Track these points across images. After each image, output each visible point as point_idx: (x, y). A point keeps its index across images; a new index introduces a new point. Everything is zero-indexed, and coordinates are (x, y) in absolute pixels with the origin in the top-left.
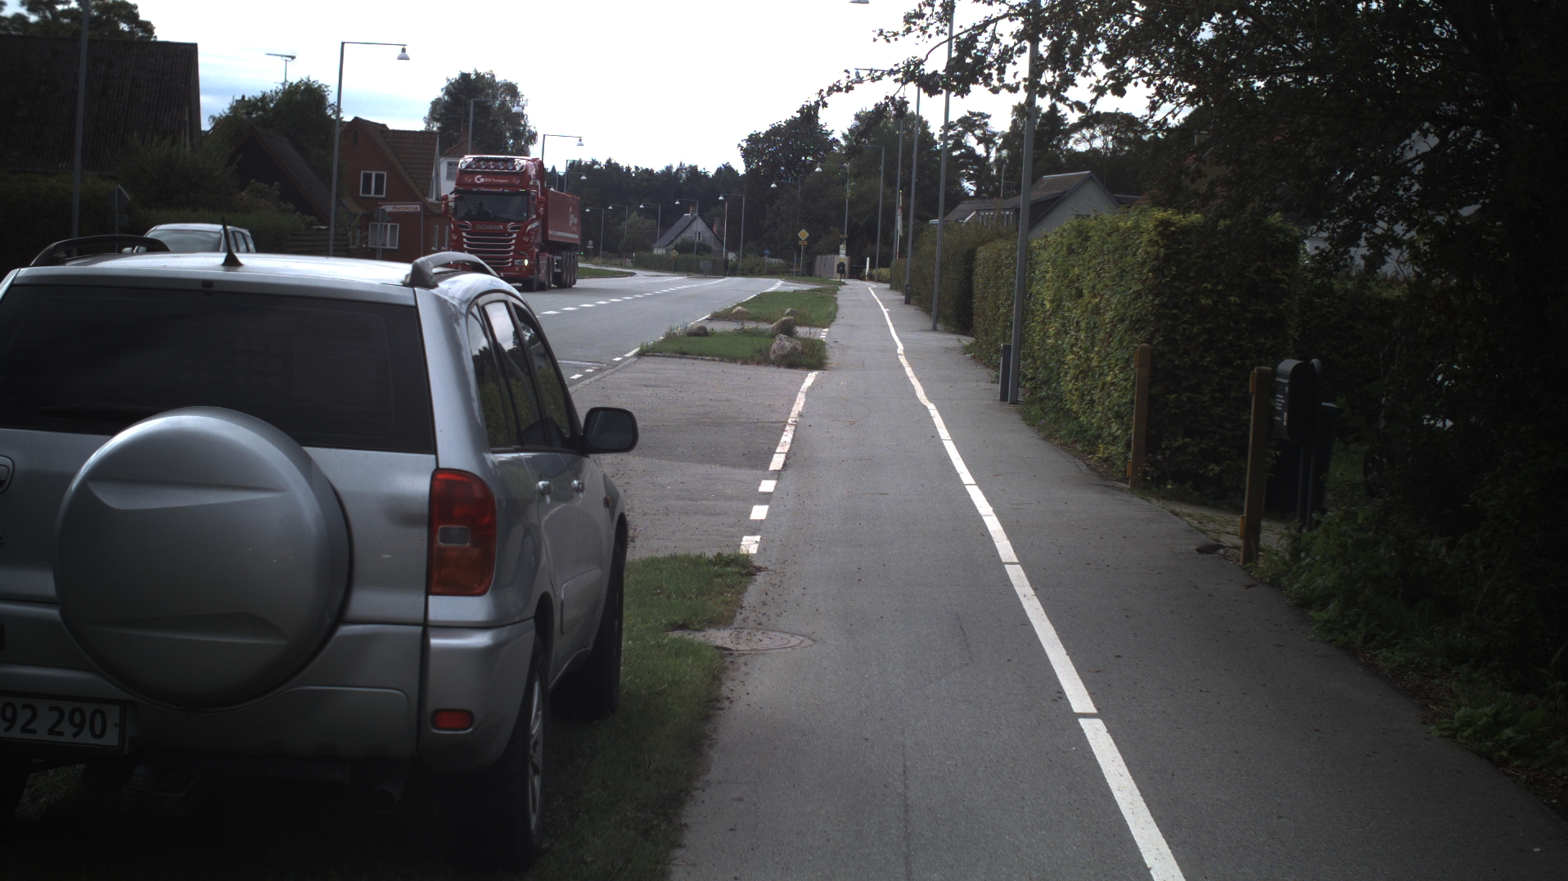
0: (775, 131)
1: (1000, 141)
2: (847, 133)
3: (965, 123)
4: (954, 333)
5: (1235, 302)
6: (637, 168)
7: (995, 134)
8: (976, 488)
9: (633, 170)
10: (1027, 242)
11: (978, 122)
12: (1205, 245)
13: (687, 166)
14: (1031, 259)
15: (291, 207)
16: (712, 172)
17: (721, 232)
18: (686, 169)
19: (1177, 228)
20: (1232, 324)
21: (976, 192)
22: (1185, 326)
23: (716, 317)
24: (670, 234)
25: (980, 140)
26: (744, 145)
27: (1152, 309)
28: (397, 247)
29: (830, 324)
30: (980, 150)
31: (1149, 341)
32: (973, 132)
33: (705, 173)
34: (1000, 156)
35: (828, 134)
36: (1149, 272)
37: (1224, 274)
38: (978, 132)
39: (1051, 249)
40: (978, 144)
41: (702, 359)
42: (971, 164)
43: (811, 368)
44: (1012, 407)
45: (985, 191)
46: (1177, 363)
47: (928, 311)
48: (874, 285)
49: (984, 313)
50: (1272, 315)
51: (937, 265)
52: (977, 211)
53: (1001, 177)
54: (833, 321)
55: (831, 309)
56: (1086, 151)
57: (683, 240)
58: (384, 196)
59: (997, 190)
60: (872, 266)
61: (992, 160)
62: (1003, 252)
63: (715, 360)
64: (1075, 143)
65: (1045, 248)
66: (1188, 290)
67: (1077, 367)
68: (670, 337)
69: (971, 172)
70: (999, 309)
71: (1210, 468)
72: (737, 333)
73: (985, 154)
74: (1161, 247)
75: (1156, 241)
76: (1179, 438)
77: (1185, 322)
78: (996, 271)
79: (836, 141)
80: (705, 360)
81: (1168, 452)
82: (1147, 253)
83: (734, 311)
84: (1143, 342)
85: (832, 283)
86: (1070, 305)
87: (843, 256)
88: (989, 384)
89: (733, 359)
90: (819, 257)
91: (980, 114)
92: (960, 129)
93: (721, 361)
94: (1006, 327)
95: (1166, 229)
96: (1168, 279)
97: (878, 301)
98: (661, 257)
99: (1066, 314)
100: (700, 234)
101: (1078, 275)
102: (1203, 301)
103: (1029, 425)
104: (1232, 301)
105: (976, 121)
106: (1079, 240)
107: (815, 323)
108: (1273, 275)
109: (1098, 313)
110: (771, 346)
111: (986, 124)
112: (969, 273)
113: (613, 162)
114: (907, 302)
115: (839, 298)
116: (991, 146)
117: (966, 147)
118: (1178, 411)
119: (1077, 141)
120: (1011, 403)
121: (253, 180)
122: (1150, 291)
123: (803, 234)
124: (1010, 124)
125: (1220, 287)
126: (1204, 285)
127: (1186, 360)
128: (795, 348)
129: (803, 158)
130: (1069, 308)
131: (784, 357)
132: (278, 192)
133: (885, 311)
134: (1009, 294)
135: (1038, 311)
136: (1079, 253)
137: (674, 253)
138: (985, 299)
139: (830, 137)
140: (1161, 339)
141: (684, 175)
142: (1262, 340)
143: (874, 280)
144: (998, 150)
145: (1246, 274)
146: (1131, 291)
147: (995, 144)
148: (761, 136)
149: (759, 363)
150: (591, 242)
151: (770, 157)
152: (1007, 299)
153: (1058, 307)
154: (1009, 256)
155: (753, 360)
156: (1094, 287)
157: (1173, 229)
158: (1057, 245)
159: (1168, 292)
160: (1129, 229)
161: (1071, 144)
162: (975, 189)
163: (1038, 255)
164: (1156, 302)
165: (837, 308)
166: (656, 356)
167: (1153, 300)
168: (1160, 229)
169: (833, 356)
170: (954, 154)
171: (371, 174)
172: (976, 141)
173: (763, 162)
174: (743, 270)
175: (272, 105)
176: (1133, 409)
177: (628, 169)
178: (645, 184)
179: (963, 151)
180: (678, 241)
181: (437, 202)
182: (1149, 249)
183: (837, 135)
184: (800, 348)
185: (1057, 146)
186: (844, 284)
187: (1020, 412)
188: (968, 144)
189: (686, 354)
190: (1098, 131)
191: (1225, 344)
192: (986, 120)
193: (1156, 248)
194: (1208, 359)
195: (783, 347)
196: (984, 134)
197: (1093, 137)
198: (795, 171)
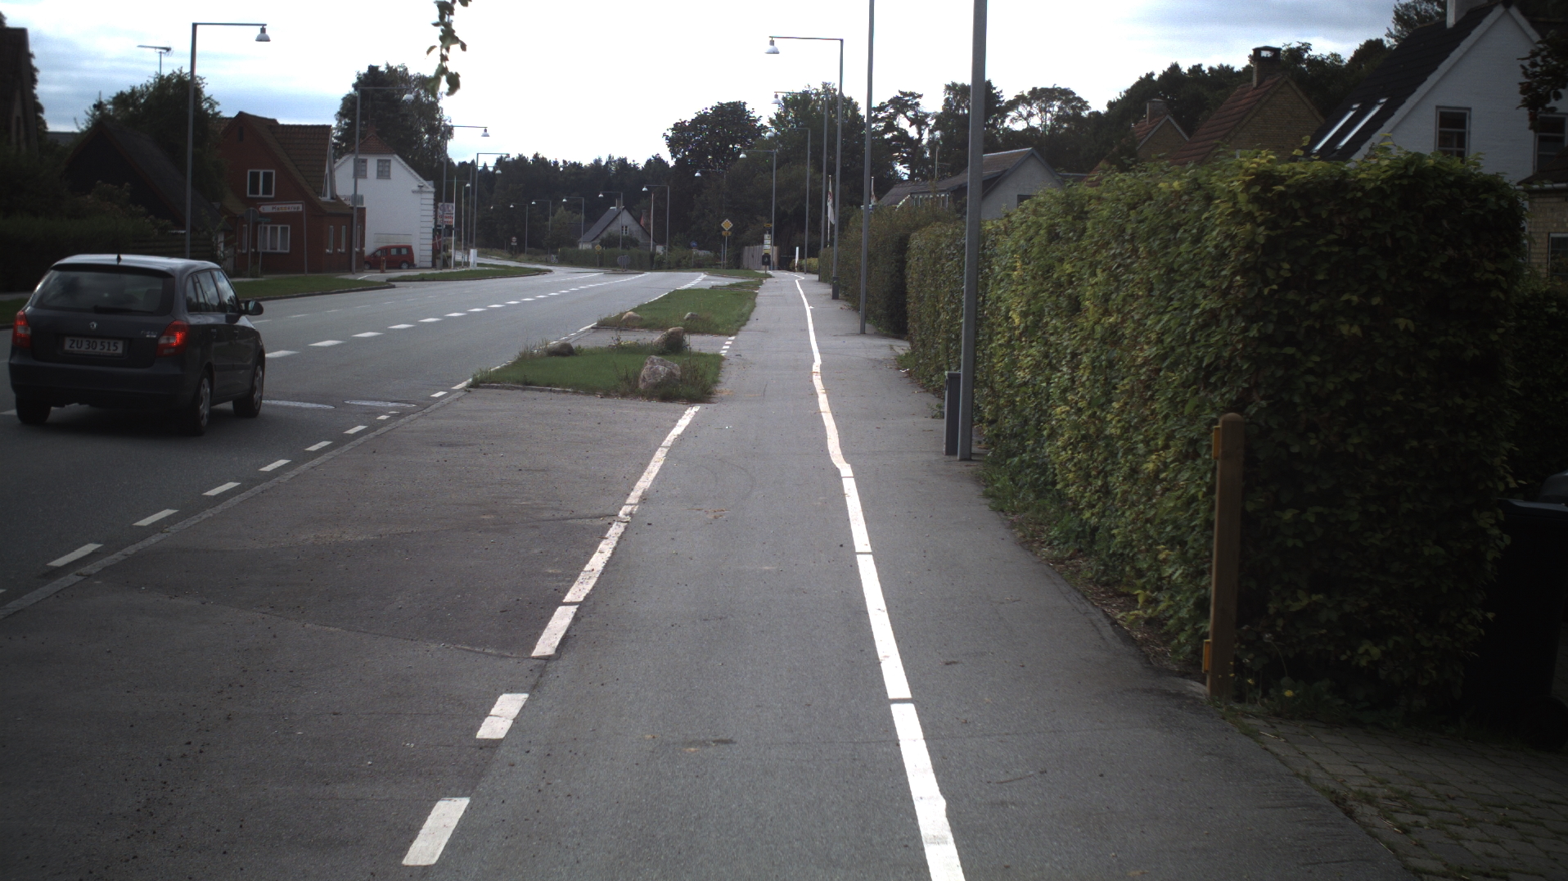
0: (701, 119)
1: (932, 122)
2: (774, 118)
3: (897, 103)
4: (886, 336)
5: (1407, 328)
6: (564, 162)
7: (927, 115)
8: (910, 708)
9: (561, 164)
10: (978, 224)
11: (910, 103)
12: (1344, 219)
13: (616, 158)
14: (984, 248)
15: (143, 209)
16: (641, 164)
17: (648, 225)
18: (615, 161)
19: (1288, 186)
20: (1400, 373)
21: (910, 176)
22: (1311, 378)
23: (603, 325)
24: (596, 229)
25: (913, 122)
26: (670, 134)
27: (1244, 347)
28: (288, 251)
29: (738, 330)
30: (913, 132)
31: (1239, 405)
32: (905, 114)
33: (634, 165)
34: (933, 138)
35: (756, 121)
36: (1234, 274)
37: (1383, 275)
38: (910, 114)
39: (1017, 234)
40: (910, 126)
41: (551, 390)
42: (905, 147)
43: (692, 400)
44: (962, 467)
45: (917, 175)
46: (1295, 449)
47: (856, 309)
48: (802, 277)
49: (920, 318)
50: (1477, 352)
51: (864, 254)
52: (911, 194)
53: (935, 159)
54: (744, 325)
55: (745, 310)
56: (1024, 130)
57: (610, 234)
58: (273, 196)
59: (931, 171)
60: (801, 257)
61: (924, 142)
62: (943, 239)
63: (567, 392)
64: (1011, 121)
65: (1006, 233)
66: (1314, 307)
67: (1076, 426)
68: (526, 359)
69: (905, 155)
70: (939, 315)
71: (1361, 650)
72: (612, 349)
73: (917, 136)
74: (1259, 225)
75: (1250, 214)
76: (1301, 594)
77: (1310, 371)
78: (934, 264)
79: (763, 128)
80: (554, 392)
81: (1280, 622)
82: (1230, 237)
83: (624, 317)
84: (1227, 410)
85: (758, 275)
86: (1058, 324)
87: (768, 246)
88: (929, 419)
89: (590, 391)
90: (746, 248)
91: (912, 94)
92: (892, 111)
93: (575, 393)
94: (949, 340)
95: (1266, 188)
96: (1275, 287)
97: (803, 297)
98: (586, 252)
99: (1052, 339)
100: (626, 227)
101: (1070, 275)
102: (1345, 329)
103: (994, 509)
104: (1402, 327)
105: (908, 101)
106: (1070, 218)
107: (720, 330)
108: (1477, 275)
109: (1116, 343)
110: (640, 371)
111: (917, 104)
112: (902, 264)
113: (540, 156)
114: (835, 297)
115: (760, 294)
116: (923, 127)
117: (897, 129)
118: (1300, 544)
119: (1013, 120)
120: (961, 460)
121: (99, 182)
122: (1238, 311)
123: (727, 225)
124: (942, 103)
125: (1376, 301)
126: (1345, 297)
127: (1313, 442)
128: (671, 374)
129: (731, 146)
130: (1056, 328)
131: (657, 386)
132: (128, 194)
133: (808, 308)
134: (952, 295)
135: (1000, 325)
136: (1069, 240)
137: (598, 248)
138: (920, 299)
139: (758, 124)
140: (1264, 403)
141: (613, 168)
142: (1459, 401)
143: (803, 271)
144: (931, 132)
145: (1426, 274)
146: (1197, 311)
147: (928, 125)
148: (687, 124)
149: (624, 395)
150: (514, 239)
151: (697, 146)
152: (950, 302)
153: (1036, 325)
154: (951, 244)
155: (617, 392)
156: (1106, 298)
157: (1281, 188)
158: (1029, 227)
159: (1275, 312)
160: (1177, 194)
161: (1007, 123)
162: (908, 172)
163: (995, 243)
164: (1253, 333)
165: (754, 306)
166: (493, 387)
167: (1246, 330)
168: (1257, 189)
169: (728, 382)
170: (887, 136)
171: (258, 174)
172: (909, 123)
173: (689, 151)
174: (669, 263)
175: (142, 101)
176: (1211, 538)
177: (556, 163)
178: (573, 178)
179: (896, 133)
180: (604, 235)
181: (332, 201)
182: (1234, 230)
183: (765, 122)
184: (678, 373)
185: (994, 126)
186: (770, 276)
187: (977, 479)
188: (900, 126)
189: (530, 384)
190: (1035, 110)
191: (1388, 409)
192: (918, 100)
193: (1248, 226)
194: (1356, 440)
195: (655, 373)
196: (916, 115)
197: (1030, 115)
198: (723, 159)
